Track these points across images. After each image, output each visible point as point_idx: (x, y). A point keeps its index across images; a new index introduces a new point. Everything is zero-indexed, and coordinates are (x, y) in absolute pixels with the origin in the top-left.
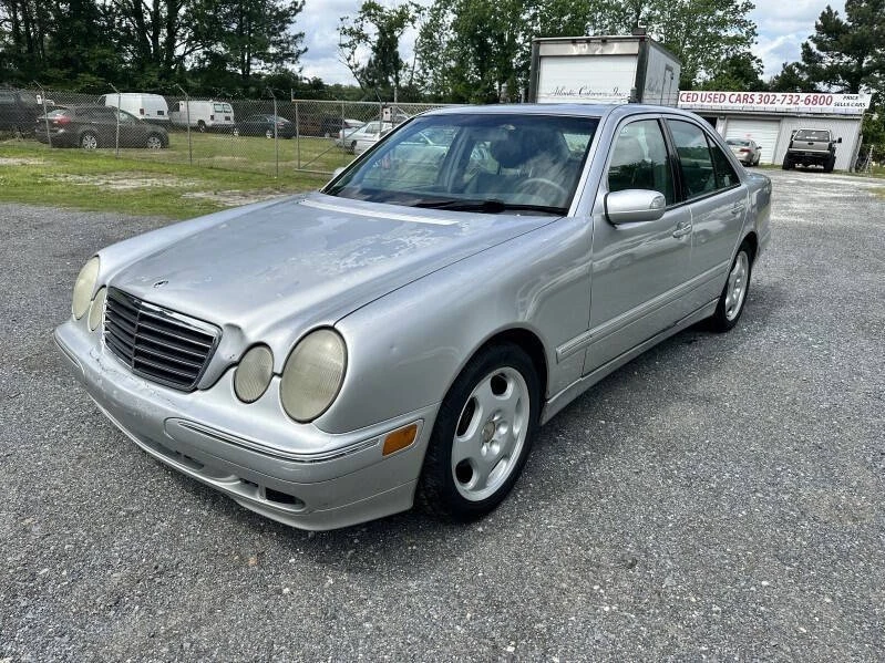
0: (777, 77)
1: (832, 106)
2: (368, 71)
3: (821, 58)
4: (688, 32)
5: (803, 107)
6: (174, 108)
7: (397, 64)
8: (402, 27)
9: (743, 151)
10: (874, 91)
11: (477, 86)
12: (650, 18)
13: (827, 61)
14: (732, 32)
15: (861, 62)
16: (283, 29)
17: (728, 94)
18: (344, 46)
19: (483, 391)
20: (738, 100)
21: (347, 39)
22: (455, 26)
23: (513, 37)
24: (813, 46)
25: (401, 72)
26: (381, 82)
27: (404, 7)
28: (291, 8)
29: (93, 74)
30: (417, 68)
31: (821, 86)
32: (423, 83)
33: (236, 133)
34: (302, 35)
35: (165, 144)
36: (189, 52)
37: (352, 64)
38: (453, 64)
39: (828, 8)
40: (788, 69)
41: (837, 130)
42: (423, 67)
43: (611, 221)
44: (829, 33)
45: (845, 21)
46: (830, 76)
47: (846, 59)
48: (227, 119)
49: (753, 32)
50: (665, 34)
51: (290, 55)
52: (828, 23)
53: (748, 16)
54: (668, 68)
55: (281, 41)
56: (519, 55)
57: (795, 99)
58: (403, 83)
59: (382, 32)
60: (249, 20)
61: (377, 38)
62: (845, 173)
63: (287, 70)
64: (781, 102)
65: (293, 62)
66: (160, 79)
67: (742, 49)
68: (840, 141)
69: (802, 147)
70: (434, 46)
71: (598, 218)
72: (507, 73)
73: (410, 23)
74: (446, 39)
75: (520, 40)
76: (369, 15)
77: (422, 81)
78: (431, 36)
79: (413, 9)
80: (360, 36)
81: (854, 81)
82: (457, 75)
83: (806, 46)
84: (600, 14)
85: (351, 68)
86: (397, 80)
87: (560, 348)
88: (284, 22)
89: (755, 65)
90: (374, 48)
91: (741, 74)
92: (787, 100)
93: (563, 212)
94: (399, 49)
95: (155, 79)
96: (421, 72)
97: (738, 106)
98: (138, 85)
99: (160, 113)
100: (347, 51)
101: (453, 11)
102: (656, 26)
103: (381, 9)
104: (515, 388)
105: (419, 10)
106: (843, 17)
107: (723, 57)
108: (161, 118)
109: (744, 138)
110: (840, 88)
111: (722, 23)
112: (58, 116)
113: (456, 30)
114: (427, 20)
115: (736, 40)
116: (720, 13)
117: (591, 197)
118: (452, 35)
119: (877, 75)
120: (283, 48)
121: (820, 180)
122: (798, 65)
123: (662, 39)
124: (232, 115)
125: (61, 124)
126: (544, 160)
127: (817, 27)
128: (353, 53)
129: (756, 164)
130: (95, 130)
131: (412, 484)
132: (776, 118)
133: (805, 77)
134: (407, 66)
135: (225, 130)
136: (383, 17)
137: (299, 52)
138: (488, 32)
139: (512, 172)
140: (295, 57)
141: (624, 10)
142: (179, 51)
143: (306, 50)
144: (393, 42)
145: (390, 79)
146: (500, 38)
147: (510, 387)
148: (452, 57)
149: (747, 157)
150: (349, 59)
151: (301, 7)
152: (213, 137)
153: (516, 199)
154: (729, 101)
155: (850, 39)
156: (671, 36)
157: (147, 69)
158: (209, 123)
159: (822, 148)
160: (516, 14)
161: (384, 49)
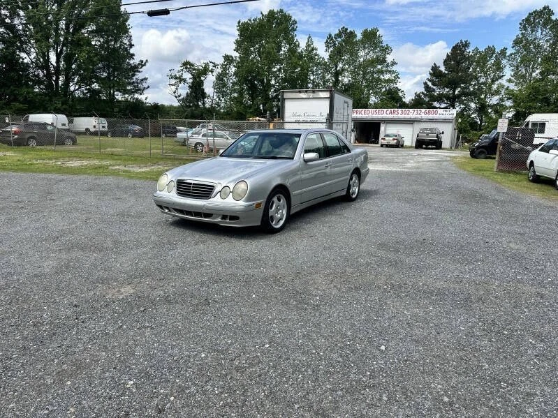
0: (412, 100)
1: (438, 115)
2: (187, 99)
3: (434, 90)
4: (364, 77)
5: (424, 116)
6: (71, 122)
7: (204, 95)
8: (206, 74)
9: (394, 139)
10: (463, 106)
11: (250, 107)
12: (343, 70)
13: (437, 91)
14: (387, 76)
15: (454, 92)
16: (134, 75)
17: (385, 110)
18: (172, 85)
19: (275, 199)
20: (391, 113)
21: (173, 81)
22: (235, 74)
23: (269, 81)
24: (430, 84)
25: (206, 100)
26: (194, 105)
27: (207, 64)
28: (139, 64)
29: (20, 103)
30: (215, 97)
31: (436, 104)
32: (219, 106)
33: (109, 135)
34: (146, 79)
35: (74, 143)
36: (77, 90)
37: (177, 95)
38: (236, 95)
39: (435, 64)
40: (418, 96)
41: (441, 127)
42: (218, 97)
43: (306, 161)
44: (437, 77)
45: (444, 71)
46: (440, 98)
47: (447, 90)
48: (104, 127)
49: (397, 77)
50: (352, 78)
51: (139, 90)
52: (435, 71)
53: (394, 68)
54: (345, 102)
55: (133, 82)
56: (272, 90)
57: (419, 112)
58: (207, 106)
59: (194, 78)
60: (114, 71)
61: (191, 81)
62: (447, 149)
63: (137, 99)
64: (412, 114)
65: (141, 94)
66: (62, 105)
67: (392, 85)
68: (443, 133)
69: (424, 137)
70: (224, 85)
71: (302, 160)
72: (267, 100)
73: (210, 73)
74: (231, 81)
75: (273, 82)
76: (186, 68)
77: (218, 104)
78: (222, 80)
79: (211, 65)
80: (181, 80)
81: (452, 101)
82: (239, 101)
83: (425, 83)
84: (315, 68)
85: (176, 97)
86: (204, 104)
87: (294, 193)
88: (135, 72)
89: (400, 94)
90: (189, 87)
91: (393, 99)
92: (415, 113)
93: (293, 158)
94: (204, 87)
95: (59, 106)
96: (217, 99)
97: (391, 116)
98: (49, 109)
99: (64, 125)
100: (173, 88)
101: (234, 66)
102: (347, 74)
103: (193, 65)
104: (283, 201)
105: (215, 65)
106: (443, 69)
107: (384, 90)
108: (64, 127)
109: (395, 133)
110: (445, 105)
111: (382, 72)
112: (15, 128)
113: (236, 77)
114: (220, 70)
115: (389, 81)
116: (379, 67)
117: (299, 155)
118: (234, 79)
119: (463, 98)
120: (134, 86)
121: (430, 153)
122: (423, 93)
123: (350, 81)
124: (106, 125)
125: (15, 133)
126: (287, 145)
127: (430, 74)
128: (177, 89)
129: (402, 146)
130: (35, 135)
131: (260, 219)
132: (410, 122)
133: (427, 99)
134: (209, 96)
135: (103, 134)
136: (194, 69)
137: (144, 88)
138: (255, 78)
139: (277, 150)
140: (141, 91)
141: (329, 66)
142: (72, 88)
143: (148, 87)
144: (201, 83)
145: (200, 103)
146: (262, 81)
147: (282, 201)
148: (235, 91)
149: (397, 143)
150: (175, 92)
151: (145, 64)
152: (96, 138)
153: (279, 156)
154: (386, 114)
155: (447, 79)
156: (355, 79)
157: (54, 100)
158: (92, 130)
159: (433, 137)
160: (270, 68)
161: (195, 87)
